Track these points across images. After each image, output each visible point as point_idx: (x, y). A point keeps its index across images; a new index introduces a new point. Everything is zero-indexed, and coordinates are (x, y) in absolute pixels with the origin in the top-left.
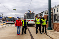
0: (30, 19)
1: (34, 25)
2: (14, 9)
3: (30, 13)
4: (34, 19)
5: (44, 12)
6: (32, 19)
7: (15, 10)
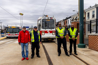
0: (47, 30)
1: (54, 40)
2: (20, 14)
3: (47, 18)
4: (54, 30)
5: (70, 17)
6: (50, 30)
7: (22, 15)
